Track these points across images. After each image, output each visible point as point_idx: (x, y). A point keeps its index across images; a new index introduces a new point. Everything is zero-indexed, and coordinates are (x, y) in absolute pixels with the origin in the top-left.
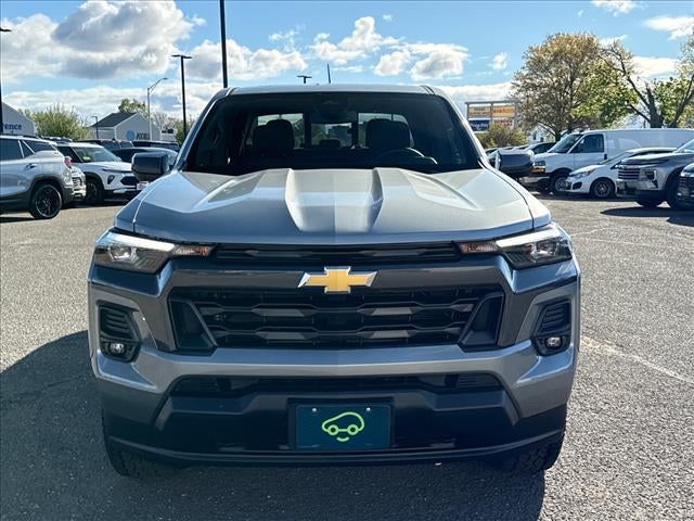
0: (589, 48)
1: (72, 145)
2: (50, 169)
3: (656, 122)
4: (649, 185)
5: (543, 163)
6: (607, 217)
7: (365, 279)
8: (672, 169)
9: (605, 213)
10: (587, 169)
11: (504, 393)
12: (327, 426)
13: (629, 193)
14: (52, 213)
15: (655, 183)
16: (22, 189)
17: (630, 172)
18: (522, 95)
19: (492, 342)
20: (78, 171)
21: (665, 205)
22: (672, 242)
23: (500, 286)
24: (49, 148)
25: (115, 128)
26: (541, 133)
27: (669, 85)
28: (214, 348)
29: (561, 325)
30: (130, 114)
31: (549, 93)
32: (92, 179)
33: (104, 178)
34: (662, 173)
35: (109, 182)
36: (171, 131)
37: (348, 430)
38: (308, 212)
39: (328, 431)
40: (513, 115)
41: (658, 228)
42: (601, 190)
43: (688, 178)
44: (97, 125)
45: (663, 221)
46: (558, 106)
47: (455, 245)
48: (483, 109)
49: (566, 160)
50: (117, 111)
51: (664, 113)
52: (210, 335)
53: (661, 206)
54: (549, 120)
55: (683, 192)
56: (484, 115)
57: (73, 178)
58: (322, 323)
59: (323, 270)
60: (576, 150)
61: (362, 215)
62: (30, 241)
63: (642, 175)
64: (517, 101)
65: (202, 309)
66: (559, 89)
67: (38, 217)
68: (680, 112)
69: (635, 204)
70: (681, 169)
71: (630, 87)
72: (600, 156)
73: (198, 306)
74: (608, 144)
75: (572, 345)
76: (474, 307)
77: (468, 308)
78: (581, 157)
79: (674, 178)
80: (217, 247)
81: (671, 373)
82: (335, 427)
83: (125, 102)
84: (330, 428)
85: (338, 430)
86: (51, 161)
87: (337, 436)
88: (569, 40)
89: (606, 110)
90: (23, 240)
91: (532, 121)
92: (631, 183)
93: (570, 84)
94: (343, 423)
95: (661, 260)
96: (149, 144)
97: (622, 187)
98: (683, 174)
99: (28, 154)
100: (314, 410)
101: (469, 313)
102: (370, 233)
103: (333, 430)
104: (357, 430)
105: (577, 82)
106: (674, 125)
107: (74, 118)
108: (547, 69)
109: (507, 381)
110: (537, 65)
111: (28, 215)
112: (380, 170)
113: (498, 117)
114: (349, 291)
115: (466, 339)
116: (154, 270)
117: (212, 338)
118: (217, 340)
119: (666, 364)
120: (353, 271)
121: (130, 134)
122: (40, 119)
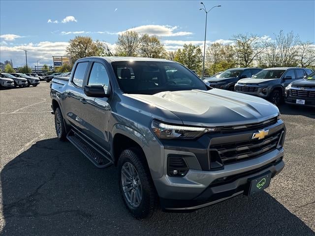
28: (223, 166)
31: (78, 55)
56: (60, 60)
64: (69, 57)
66: (81, 54)
93: (84, 52)
105: (87, 51)
108: (77, 46)
113: (64, 61)
114: (264, 137)
115: (278, 147)
120: (265, 130)
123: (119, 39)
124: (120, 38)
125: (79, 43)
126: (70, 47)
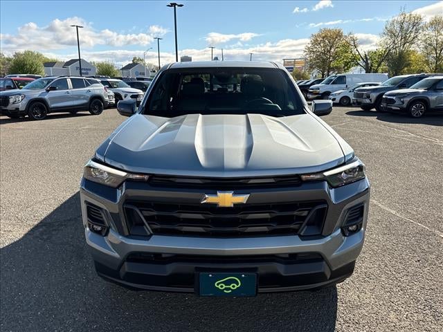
0: (339, 35)
1: (108, 80)
2: (98, 92)
3: (368, 70)
4: (368, 101)
5: (319, 89)
6: (348, 116)
7: (243, 199)
8: (378, 94)
9: (348, 113)
10: (339, 92)
11: (324, 262)
12: (218, 285)
13: (358, 104)
14: (99, 112)
15: (371, 100)
16: (85, 101)
17: (359, 95)
18: (308, 56)
19: (319, 233)
20: (111, 92)
21: (374, 110)
22: (381, 130)
23: (325, 201)
24: (98, 82)
25: (130, 70)
26: (316, 73)
27: (375, 52)
28: (151, 235)
29: (357, 218)
30: (137, 64)
31: (320, 55)
32: (118, 96)
33: (123, 95)
34: (374, 96)
35: (125, 97)
36: (154, 72)
37: (231, 287)
38: (208, 152)
39: (219, 287)
40: (303, 65)
41: (372, 122)
42: (344, 102)
43: (386, 99)
44: (123, 69)
45: (374, 119)
46: (324, 61)
47: (298, 176)
48: (290, 62)
49: (329, 87)
50: (131, 62)
51: (372, 65)
52: (148, 227)
53: (373, 110)
54: (319, 67)
55: (383, 105)
56: (292, 65)
57: (108, 95)
58: (215, 222)
59: (216, 194)
60: (333, 83)
61: (241, 156)
62: (87, 127)
63: (365, 96)
64: (306, 59)
65: (144, 212)
66: (324, 54)
67: (93, 114)
68: (379, 65)
69: (360, 109)
70: (383, 94)
71: (357, 53)
72: (344, 86)
73: (141, 211)
74: (348, 80)
75: (362, 229)
76: (309, 213)
77: (305, 213)
78: (335, 86)
79: (379, 98)
80: (152, 176)
81: (393, 212)
82: (223, 285)
83: (135, 59)
84: (220, 285)
85: (224, 286)
86: (98, 89)
87: (224, 290)
88: (329, 31)
89: (346, 64)
90: (85, 126)
91: (311, 67)
92: (359, 100)
93: (329, 51)
94: (227, 283)
95: (377, 140)
96: (143, 79)
97: (355, 101)
98: (384, 97)
99: (88, 85)
100: (210, 276)
101: (305, 217)
102: (246, 169)
103: (222, 286)
104: (236, 286)
105: (332, 50)
106: (376, 71)
107: (112, 66)
108: (319, 44)
109: (326, 256)
110: (315, 42)
111: (88, 112)
112: (249, 115)
113: (297, 66)
114: (232, 206)
115: (303, 232)
116: (116, 185)
117: (149, 229)
118: (152, 230)
119: (389, 205)
120: (235, 194)
121: (137, 73)
122: (100, 66)
123: (386, 28)
124: (388, 27)
125: (323, 38)
126: (310, 46)
